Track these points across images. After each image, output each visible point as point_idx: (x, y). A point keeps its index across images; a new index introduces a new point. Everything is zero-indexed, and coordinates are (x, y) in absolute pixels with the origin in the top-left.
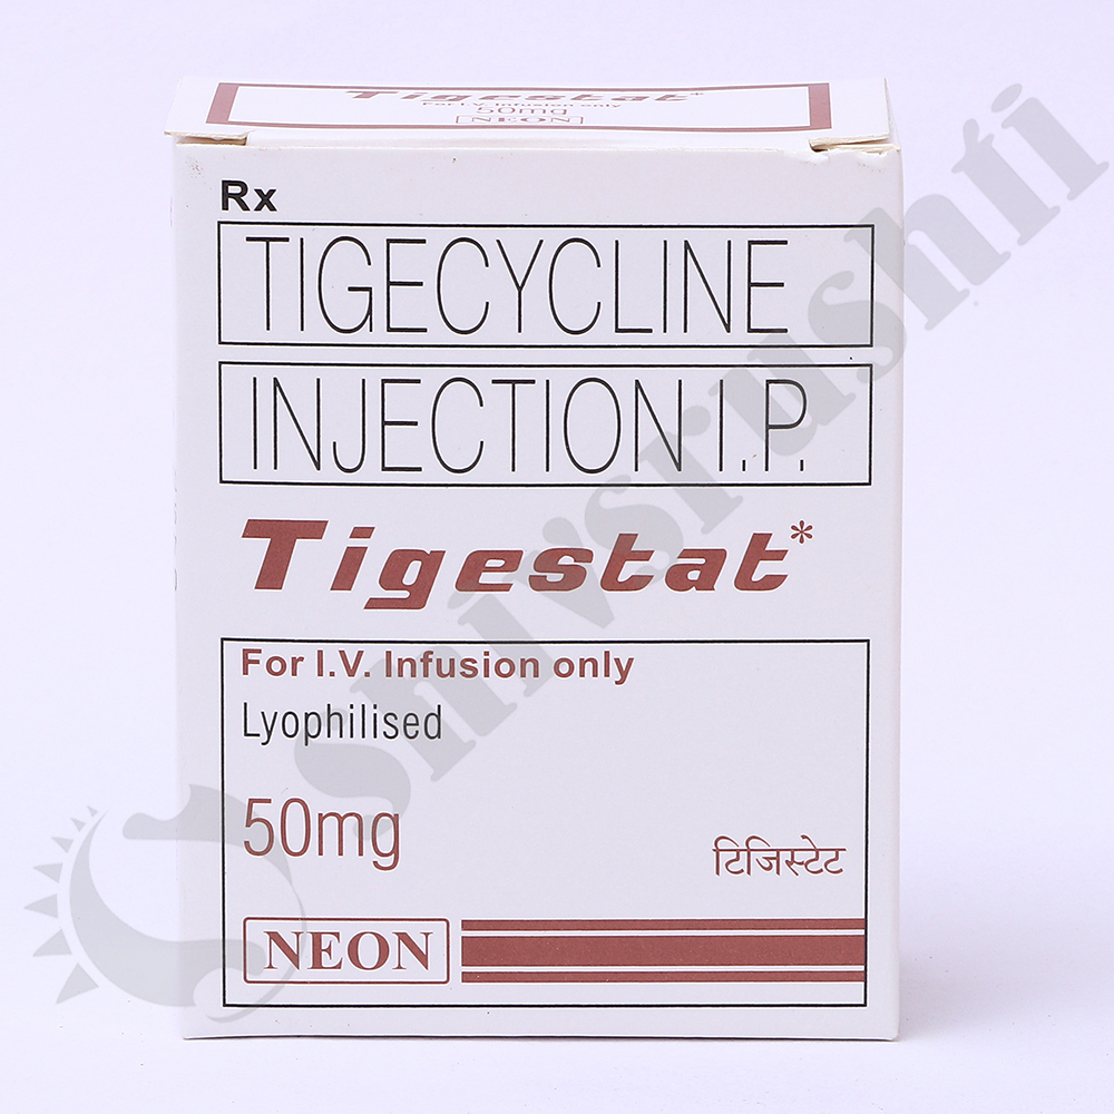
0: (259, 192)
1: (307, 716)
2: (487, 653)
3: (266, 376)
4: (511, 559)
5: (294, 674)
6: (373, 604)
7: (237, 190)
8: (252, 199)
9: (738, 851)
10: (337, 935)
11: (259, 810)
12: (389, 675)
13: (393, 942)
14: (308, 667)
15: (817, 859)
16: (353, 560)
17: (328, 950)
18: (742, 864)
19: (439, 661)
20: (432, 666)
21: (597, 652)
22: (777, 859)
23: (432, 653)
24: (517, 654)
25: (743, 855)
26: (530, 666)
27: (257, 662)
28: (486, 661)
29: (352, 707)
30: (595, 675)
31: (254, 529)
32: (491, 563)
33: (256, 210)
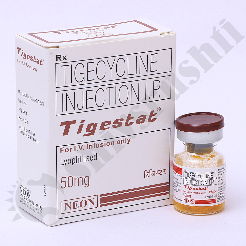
0: (63, 56)
1: (73, 159)
2: (105, 142)
3: (64, 93)
4: (109, 122)
5: (70, 151)
6: (85, 135)
7: (59, 57)
8: (62, 58)
9: (148, 173)
10: (78, 201)
11: (64, 180)
12: (88, 149)
13: (88, 201)
14: (73, 150)
15: (161, 172)
16: (81, 127)
17: (76, 205)
18: (149, 175)
19: (97, 145)
20: (95, 146)
21: (124, 138)
22: (155, 173)
23: (95, 143)
24: (110, 141)
25: (149, 173)
26: (113, 143)
27: (63, 150)
28: (105, 143)
29: (81, 156)
30: (124, 143)
31: (63, 124)
32: (106, 124)
33: (63, 60)
